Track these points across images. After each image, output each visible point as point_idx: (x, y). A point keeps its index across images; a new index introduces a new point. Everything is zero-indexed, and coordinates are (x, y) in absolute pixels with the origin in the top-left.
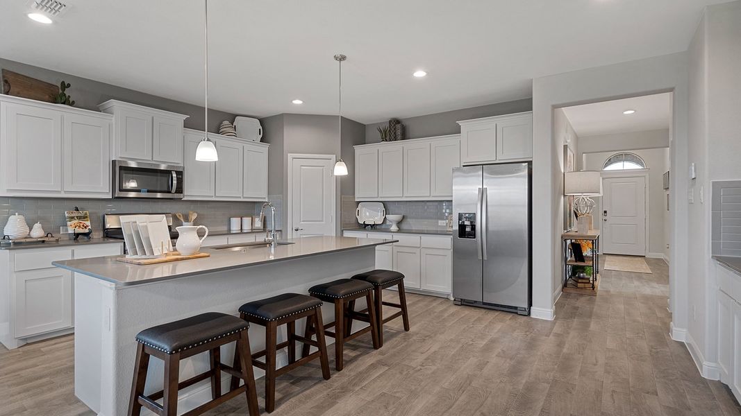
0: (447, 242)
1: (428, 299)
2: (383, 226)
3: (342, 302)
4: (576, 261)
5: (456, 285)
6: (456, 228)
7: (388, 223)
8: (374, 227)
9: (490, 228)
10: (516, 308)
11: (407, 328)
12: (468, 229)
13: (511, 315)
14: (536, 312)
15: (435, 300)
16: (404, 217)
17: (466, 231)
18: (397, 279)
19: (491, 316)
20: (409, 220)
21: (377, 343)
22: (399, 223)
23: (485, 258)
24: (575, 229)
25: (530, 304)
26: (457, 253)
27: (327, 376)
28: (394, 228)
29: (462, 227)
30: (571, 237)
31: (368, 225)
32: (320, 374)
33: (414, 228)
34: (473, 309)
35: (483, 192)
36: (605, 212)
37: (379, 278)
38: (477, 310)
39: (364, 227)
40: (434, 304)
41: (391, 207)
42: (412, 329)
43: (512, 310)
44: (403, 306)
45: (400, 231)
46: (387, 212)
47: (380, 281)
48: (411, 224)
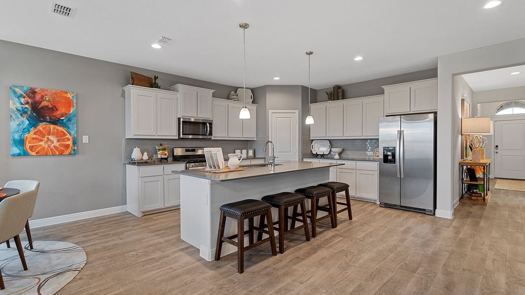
0: (375, 166)
1: (362, 203)
2: (329, 156)
3: (315, 198)
4: (470, 181)
5: (381, 194)
6: (381, 157)
7: (332, 153)
8: (323, 156)
9: (406, 157)
10: (424, 210)
11: (350, 218)
12: (390, 158)
13: (421, 215)
14: (439, 213)
15: (366, 203)
16: (343, 150)
17: (389, 158)
18: (345, 187)
19: (406, 214)
20: (346, 151)
21: (334, 225)
22: (340, 154)
23: (402, 177)
24: (469, 158)
25: (435, 207)
26: (382, 174)
27: (308, 240)
28: (337, 156)
29: (386, 157)
30: (467, 164)
31: (319, 155)
32: (304, 238)
33: (350, 157)
34: (393, 210)
35: (400, 133)
36: (497, 146)
37: (334, 186)
38: (396, 211)
39: (316, 156)
40: (366, 206)
41: (334, 143)
42: (354, 219)
43: (422, 211)
44: (348, 204)
45: (340, 159)
46: (332, 146)
47: (335, 188)
48: (349, 154)
